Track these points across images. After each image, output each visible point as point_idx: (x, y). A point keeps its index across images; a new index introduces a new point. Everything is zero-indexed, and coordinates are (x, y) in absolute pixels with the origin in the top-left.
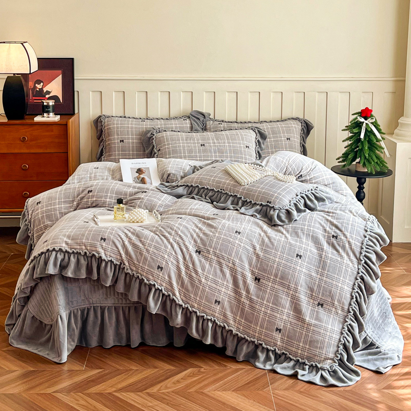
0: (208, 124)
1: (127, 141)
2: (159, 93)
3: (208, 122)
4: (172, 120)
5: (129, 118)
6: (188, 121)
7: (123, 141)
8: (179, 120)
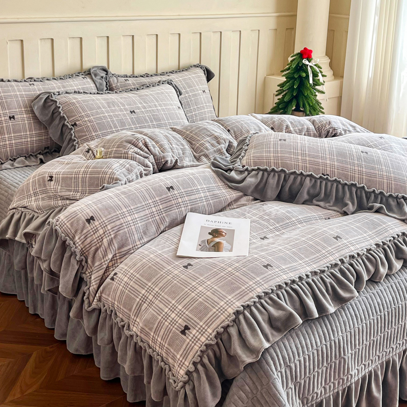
0: (112, 82)
1: (19, 116)
2: (39, 41)
3: (111, 80)
4: (69, 79)
5: (9, 81)
6: (89, 80)
7: (13, 117)
8: (78, 79)
